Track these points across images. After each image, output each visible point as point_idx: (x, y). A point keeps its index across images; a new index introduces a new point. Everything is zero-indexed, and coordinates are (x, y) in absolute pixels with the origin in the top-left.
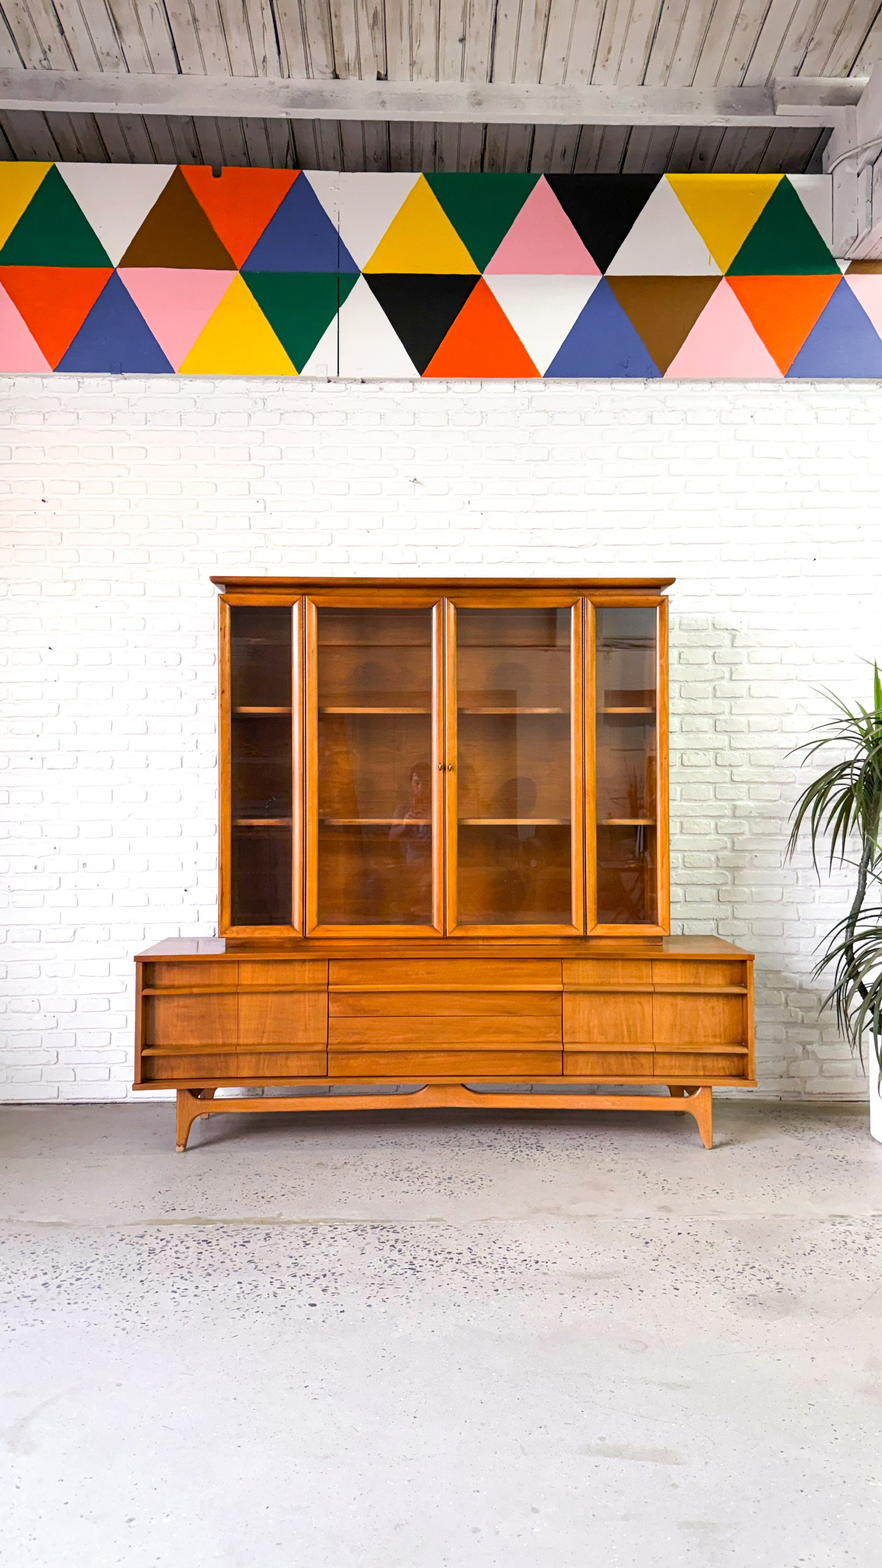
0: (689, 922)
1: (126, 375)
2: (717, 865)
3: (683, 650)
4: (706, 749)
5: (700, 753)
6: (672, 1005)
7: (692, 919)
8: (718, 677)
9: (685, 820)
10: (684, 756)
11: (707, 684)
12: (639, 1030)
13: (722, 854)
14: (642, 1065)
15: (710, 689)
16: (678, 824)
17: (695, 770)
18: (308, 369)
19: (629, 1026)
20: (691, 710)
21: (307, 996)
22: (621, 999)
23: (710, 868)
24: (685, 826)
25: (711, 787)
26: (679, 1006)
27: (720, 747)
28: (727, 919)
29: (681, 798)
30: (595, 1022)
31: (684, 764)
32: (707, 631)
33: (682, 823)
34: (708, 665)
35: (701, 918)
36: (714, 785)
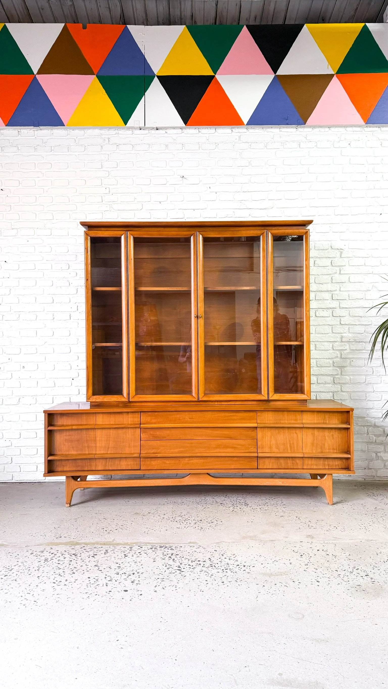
1: (41, 127)
2: (334, 366)
3: (316, 259)
4: (328, 308)
5: (324, 310)
7: (321, 392)
8: (333, 272)
9: (317, 343)
10: (317, 312)
11: (328, 276)
12: (295, 446)
13: (336, 360)
14: (297, 464)
15: (330, 278)
16: (315, 345)
17: (322, 319)
18: (131, 122)
19: (290, 444)
20: (320, 289)
21: (130, 429)
22: (286, 431)
23: (330, 367)
26: (316, 434)
27: (335, 307)
28: (338, 392)
29: (315, 333)
30: (273, 442)
31: (317, 316)
32: (328, 250)
33: (317, 345)
34: (328, 267)
35: (325, 391)
36: (331, 326)
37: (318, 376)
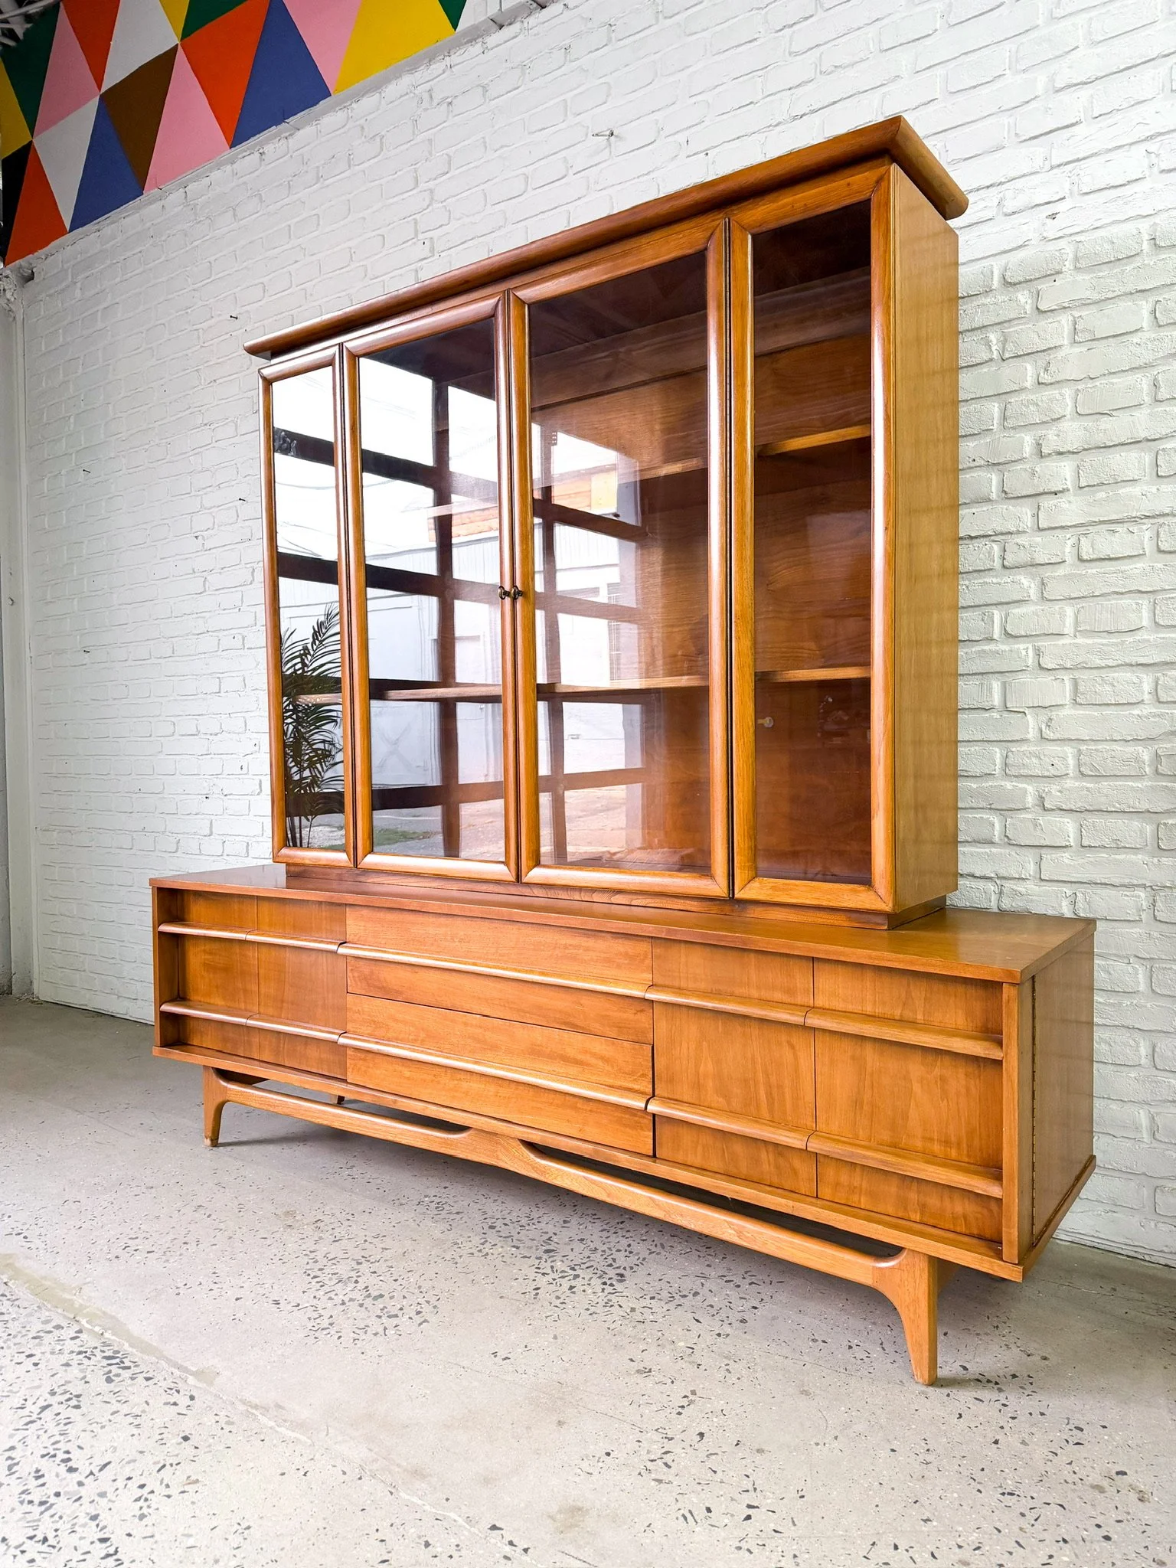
0: (1089, 890)
2: (1157, 772)
3: (1084, 313)
4: (1134, 520)
5: (1118, 528)
6: (853, 1058)
7: (1096, 884)
8: (1161, 354)
9: (1085, 675)
10: (1083, 540)
11: (1140, 375)
12: (788, 1097)
13: (1168, 746)
14: (795, 1172)
15: (1145, 385)
16: (1068, 685)
17: (1109, 566)
19: (768, 1086)
20: (1100, 439)
22: (754, 1030)
23: (1140, 777)
24: (1081, 689)
25: (1146, 602)
27: (1167, 511)
29: (1076, 631)
31: (1085, 558)
32: (1137, 258)
33: (1079, 681)
34: (1140, 334)
35: (1116, 881)
36: (1152, 597)
37: (1082, 815)
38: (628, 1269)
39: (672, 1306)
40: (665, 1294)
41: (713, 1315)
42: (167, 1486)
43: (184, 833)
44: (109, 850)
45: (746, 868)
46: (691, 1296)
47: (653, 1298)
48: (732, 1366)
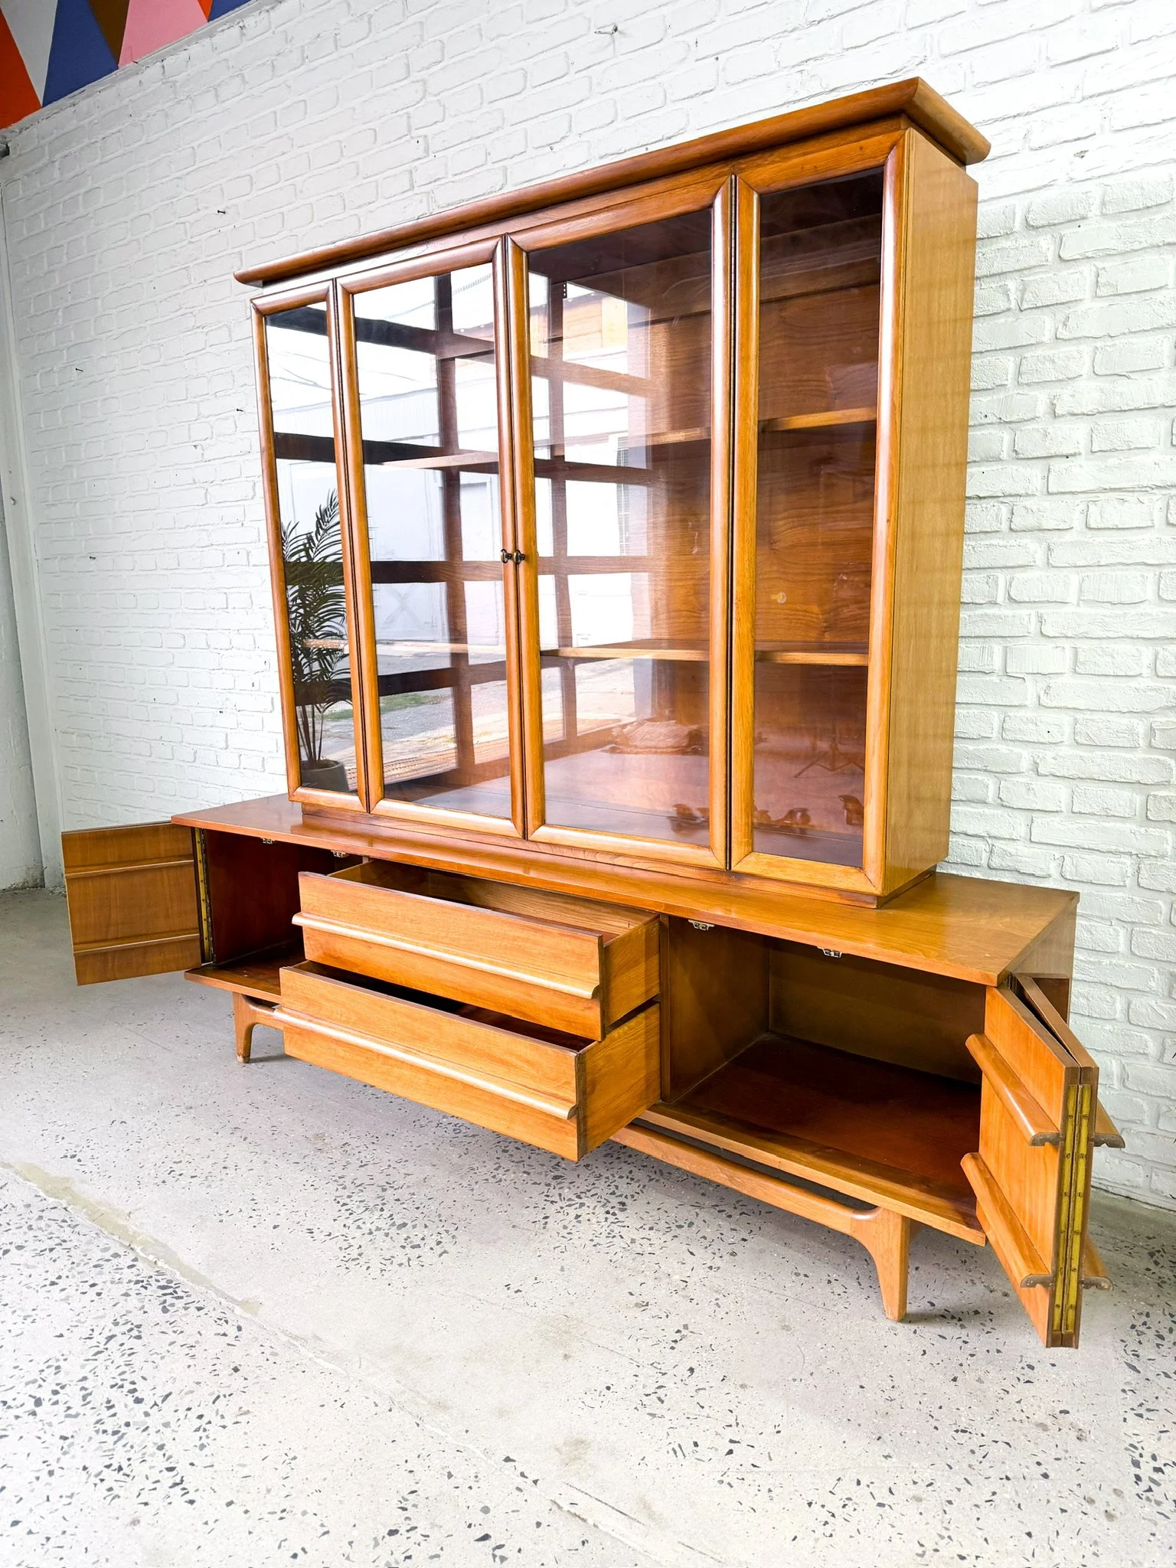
0: (1076, 854)
2: (1150, 746)
3: (1108, 264)
4: (1144, 489)
5: (1127, 496)
7: (1084, 848)
9: (1085, 645)
10: (1092, 507)
11: (1159, 336)
13: (1164, 720)
15: (1166, 347)
16: (1069, 653)
17: (1116, 536)
20: (1117, 402)
23: (1134, 748)
24: (1081, 658)
25: (1151, 575)
28: (1163, 857)
29: (1079, 599)
31: (1092, 526)
32: (1167, 207)
33: (1079, 650)
34: (1164, 292)
35: (1103, 848)
36: (1157, 570)
37: (1074, 782)
38: (629, 1197)
39: (669, 1237)
40: (662, 1225)
41: (706, 1248)
42: (222, 1417)
43: (201, 745)
44: (128, 756)
45: (743, 844)
46: (686, 1226)
47: (651, 1229)
48: (722, 1301)
